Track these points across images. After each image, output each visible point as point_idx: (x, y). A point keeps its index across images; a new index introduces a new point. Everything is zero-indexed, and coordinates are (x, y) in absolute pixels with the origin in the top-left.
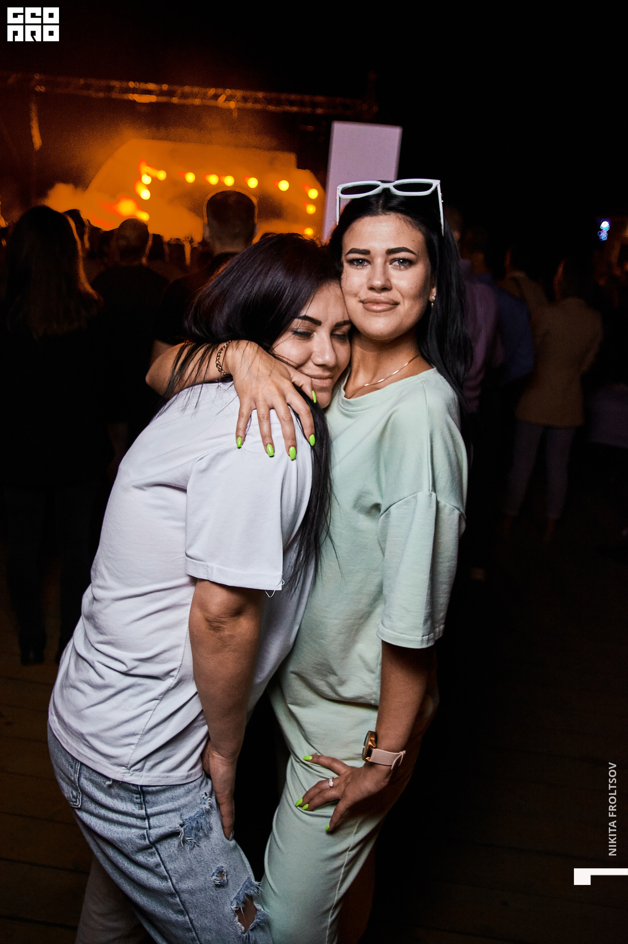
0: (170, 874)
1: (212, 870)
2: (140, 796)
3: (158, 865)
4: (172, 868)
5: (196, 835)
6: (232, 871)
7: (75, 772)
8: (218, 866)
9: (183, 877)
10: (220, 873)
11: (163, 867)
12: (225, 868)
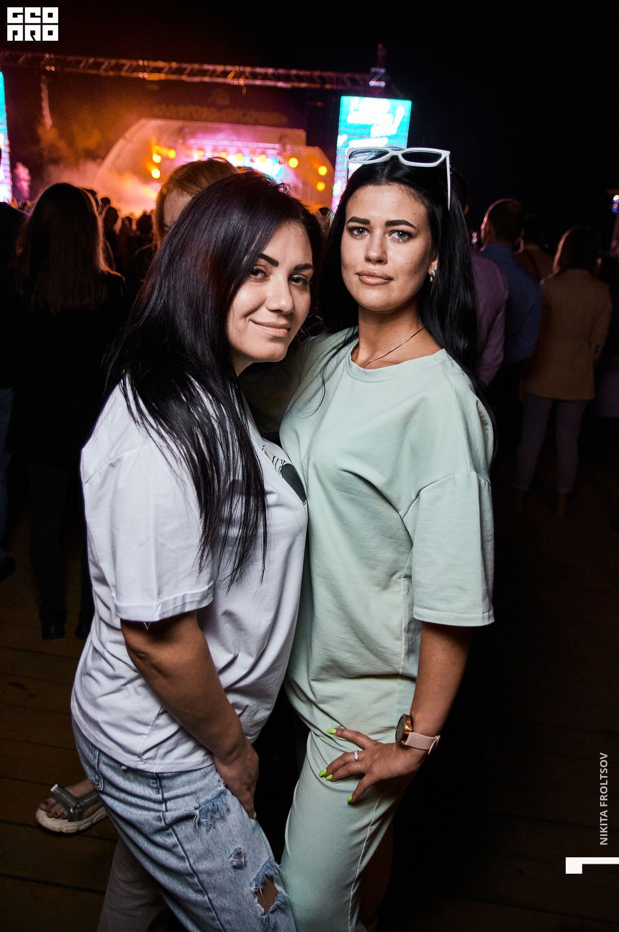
0: (188, 854)
1: (229, 852)
2: (157, 781)
3: (175, 846)
4: (189, 848)
5: (212, 817)
6: (251, 852)
7: (95, 757)
8: (236, 847)
9: (201, 857)
10: (239, 854)
11: (180, 847)
12: (244, 850)
